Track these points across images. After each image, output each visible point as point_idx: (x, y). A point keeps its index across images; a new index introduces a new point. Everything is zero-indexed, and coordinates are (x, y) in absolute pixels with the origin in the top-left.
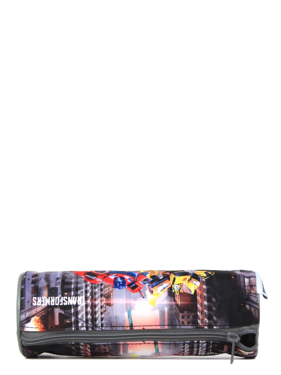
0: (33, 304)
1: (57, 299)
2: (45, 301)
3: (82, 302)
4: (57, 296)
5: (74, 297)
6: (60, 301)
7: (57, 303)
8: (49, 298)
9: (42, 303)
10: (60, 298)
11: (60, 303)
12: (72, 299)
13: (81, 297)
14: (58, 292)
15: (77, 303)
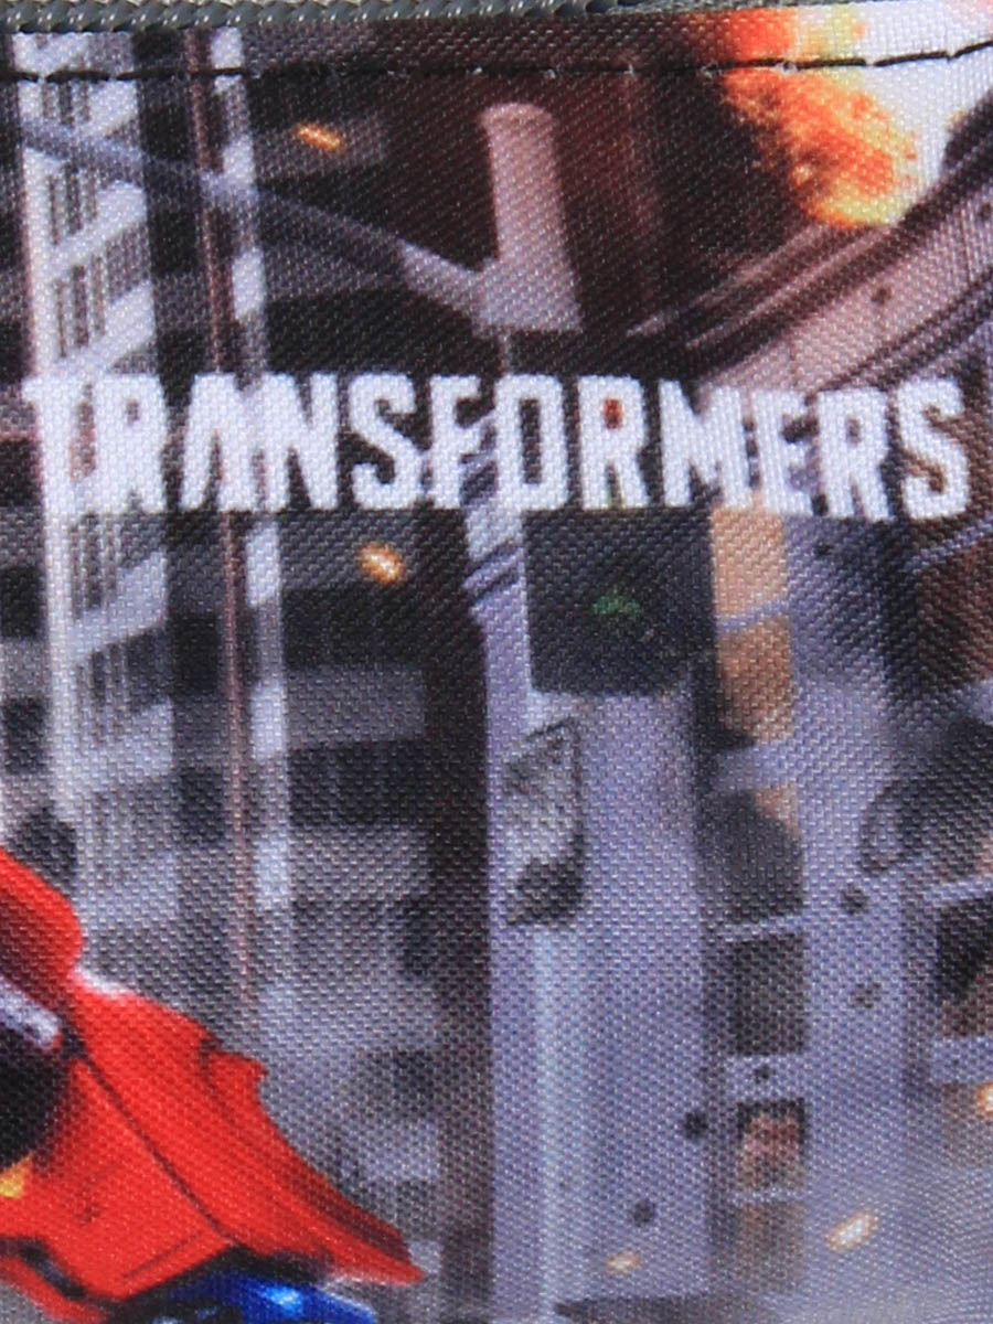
0: (946, 397)
1: (532, 473)
2: (752, 450)
3: (86, 413)
4: (535, 522)
5: (236, 495)
6: (489, 439)
7: (529, 413)
8: (677, 494)
9: (800, 431)
10: (480, 483)
11: (469, 412)
12: (258, 461)
13: (109, 495)
14: (520, 587)
15: (178, 398)
